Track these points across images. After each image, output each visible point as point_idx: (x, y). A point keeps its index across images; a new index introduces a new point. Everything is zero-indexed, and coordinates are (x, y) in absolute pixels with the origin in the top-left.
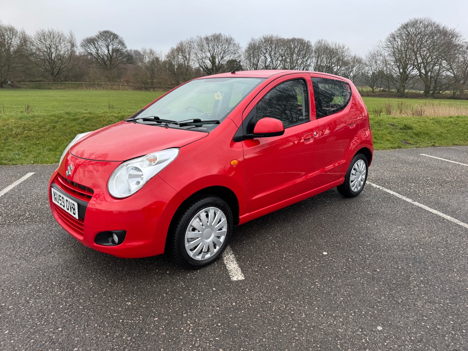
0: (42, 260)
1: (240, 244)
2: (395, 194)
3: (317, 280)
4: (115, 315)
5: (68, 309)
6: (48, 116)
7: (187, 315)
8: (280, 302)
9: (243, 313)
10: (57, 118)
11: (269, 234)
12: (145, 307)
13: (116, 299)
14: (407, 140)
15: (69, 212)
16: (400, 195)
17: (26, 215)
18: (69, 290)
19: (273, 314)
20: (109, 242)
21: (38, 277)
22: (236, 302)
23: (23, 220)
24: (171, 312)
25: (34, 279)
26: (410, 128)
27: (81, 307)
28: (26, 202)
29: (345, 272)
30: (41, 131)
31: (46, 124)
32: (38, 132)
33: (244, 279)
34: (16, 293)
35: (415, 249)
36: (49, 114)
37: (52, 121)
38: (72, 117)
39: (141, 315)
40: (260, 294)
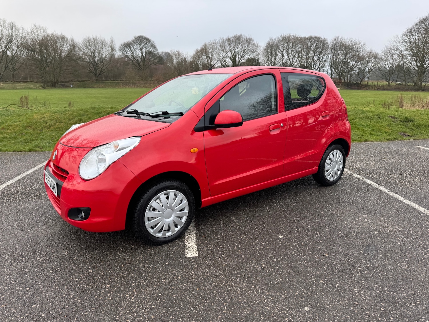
0: (35, 231)
1: (205, 225)
2: (373, 184)
3: (264, 261)
4: (76, 280)
5: (40, 273)
7: (136, 284)
8: (222, 279)
9: (184, 286)
11: (235, 217)
12: (103, 275)
13: (82, 267)
14: (407, 133)
15: (53, 190)
16: (378, 185)
17: (37, 193)
18: (47, 257)
19: (211, 289)
20: (79, 218)
21: (27, 245)
22: (182, 276)
23: (32, 197)
24: (123, 280)
25: (23, 246)
26: (411, 120)
27: (51, 272)
28: (40, 183)
33: (196, 255)
34: (5, 257)
35: (372, 237)
39: (97, 282)
40: (206, 270)
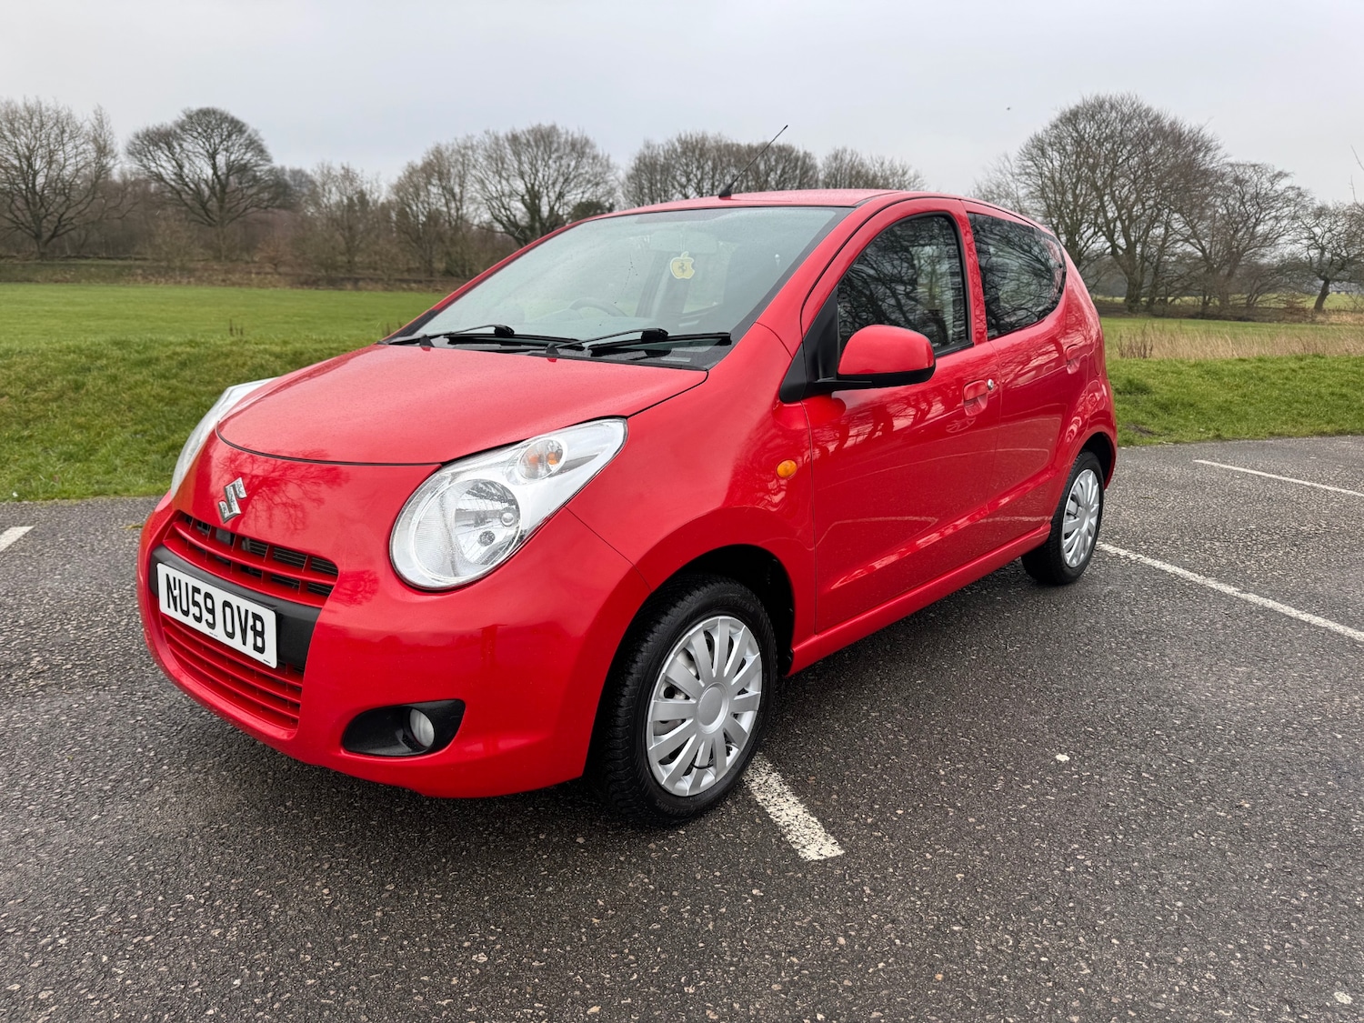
0: (125, 816)
1: (786, 739)
2: (1180, 571)
3: (1076, 846)
4: (444, 1003)
5: (264, 992)
6: (55, 350)
7: (698, 988)
8: (989, 927)
9: (883, 970)
10: (87, 357)
11: (866, 704)
12: (542, 968)
13: (430, 944)
14: (1144, 424)
15: (236, 643)
16: (1197, 575)
17: (34, 663)
18: (251, 922)
19: (983, 970)
20: (397, 744)
21: (123, 878)
22: (847, 936)
23: (25, 681)
24: (638, 980)
25: (111, 887)
26: (1143, 390)
27: (310, 982)
28: (22, 622)
29: (1148, 816)
30: (35, 400)
31: (51, 377)
32: (25, 402)
33: (841, 852)
34: (55, 941)
35: (1319, 734)
36: (57, 346)
37: (70, 366)
38: (135, 356)
39: (535, 998)
40: (914, 902)
